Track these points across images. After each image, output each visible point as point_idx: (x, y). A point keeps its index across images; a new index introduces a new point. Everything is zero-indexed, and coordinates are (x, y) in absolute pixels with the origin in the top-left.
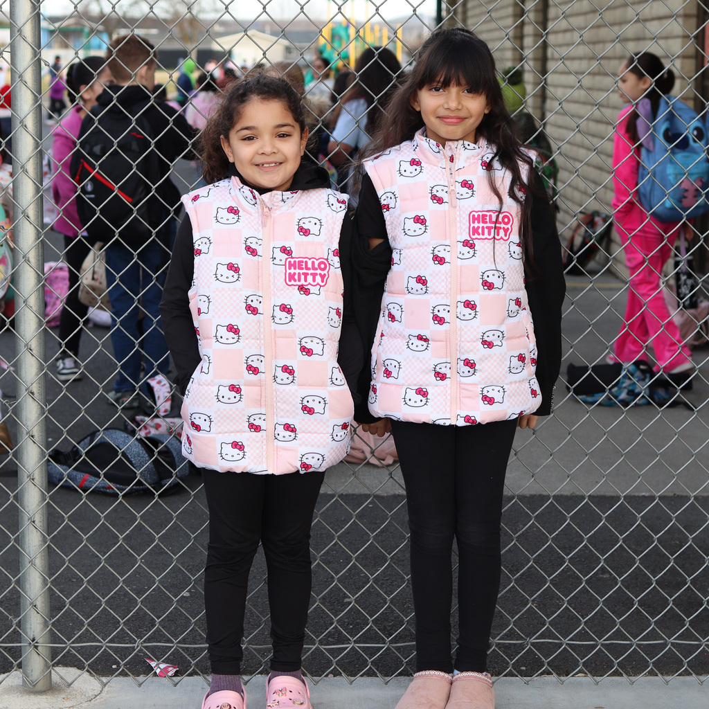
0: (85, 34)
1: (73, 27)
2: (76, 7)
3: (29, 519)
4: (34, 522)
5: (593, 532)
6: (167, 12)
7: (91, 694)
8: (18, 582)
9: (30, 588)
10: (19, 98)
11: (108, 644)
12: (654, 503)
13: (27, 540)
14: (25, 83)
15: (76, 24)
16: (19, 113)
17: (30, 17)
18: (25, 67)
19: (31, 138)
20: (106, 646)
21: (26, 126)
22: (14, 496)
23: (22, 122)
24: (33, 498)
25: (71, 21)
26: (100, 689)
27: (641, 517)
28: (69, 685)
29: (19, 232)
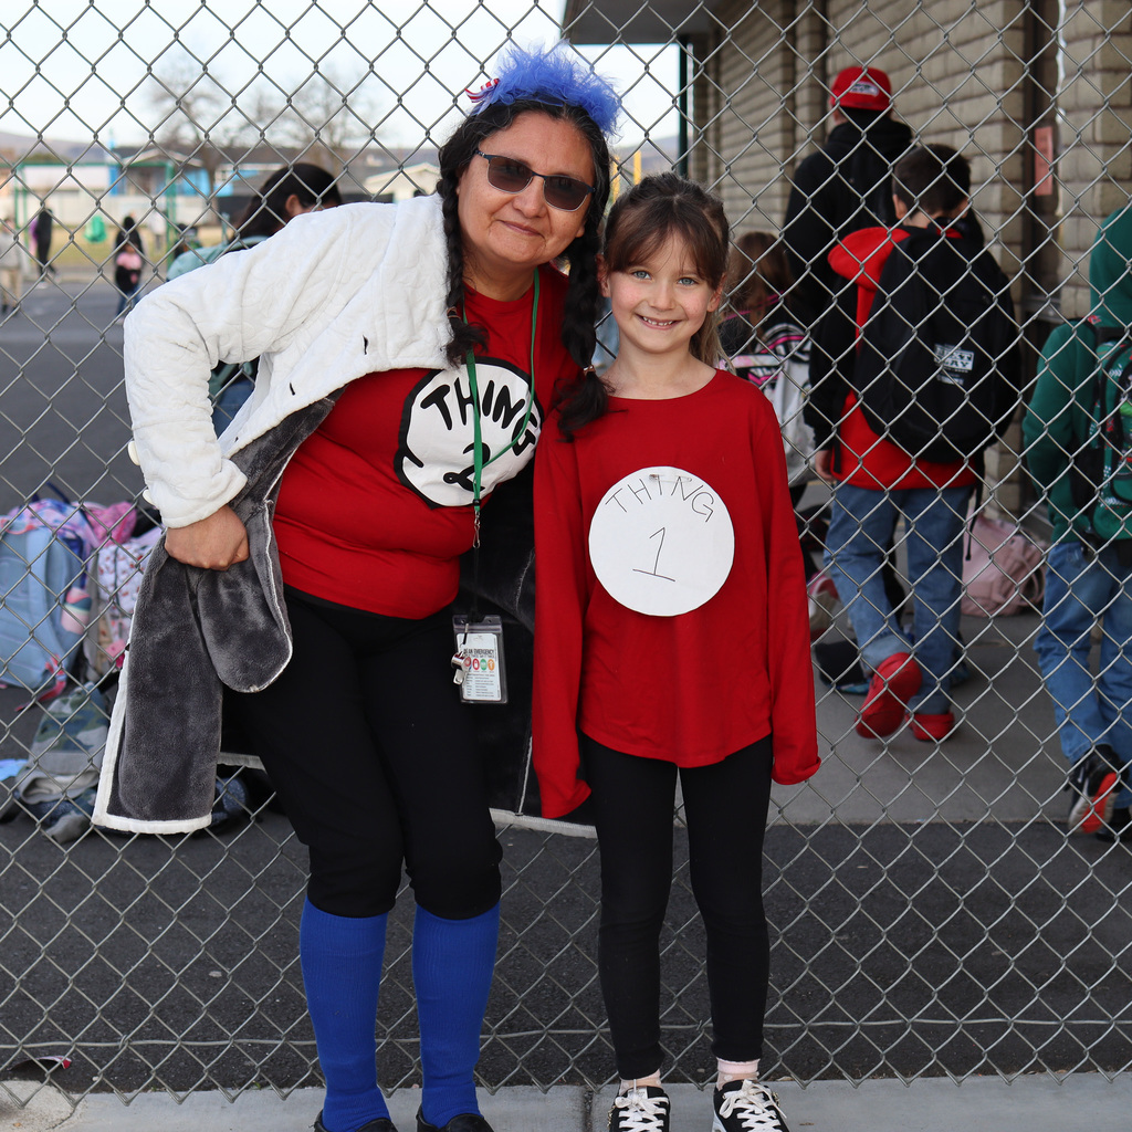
0: (168, 173)
1: (155, 163)
2: (151, 136)
6: (296, 137)
7: (56, 1117)
11: (79, 1044)
15: (159, 156)
20: (77, 1046)
25: (152, 154)
26: (70, 1111)
28: (23, 1105)
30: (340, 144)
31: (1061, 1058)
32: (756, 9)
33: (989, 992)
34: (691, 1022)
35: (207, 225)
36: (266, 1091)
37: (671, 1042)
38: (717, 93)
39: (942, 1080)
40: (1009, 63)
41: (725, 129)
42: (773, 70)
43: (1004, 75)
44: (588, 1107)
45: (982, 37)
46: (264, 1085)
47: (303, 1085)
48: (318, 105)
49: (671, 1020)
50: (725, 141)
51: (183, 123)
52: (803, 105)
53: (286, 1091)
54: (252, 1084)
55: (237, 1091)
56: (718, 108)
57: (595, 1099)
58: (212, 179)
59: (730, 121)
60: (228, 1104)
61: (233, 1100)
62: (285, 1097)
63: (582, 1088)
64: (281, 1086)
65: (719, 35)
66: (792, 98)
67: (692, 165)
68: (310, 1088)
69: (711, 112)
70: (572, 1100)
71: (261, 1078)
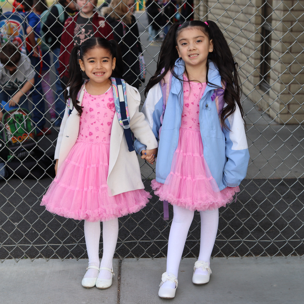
31: (257, 252)
33: (236, 232)
34: (150, 240)
36: (27, 259)
37: (145, 246)
39: (223, 258)
44: (120, 265)
46: (27, 258)
47: (38, 258)
49: (146, 239)
53: (33, 259)
54: (23, 257)
55: (18, 260)
57: (122, 263)
60: (16, 263)
61: (17, 262)
62: (32, 261)
63: (119, 259)
64: (31, 258)
68: (40, 258)
70: (116, 263)
71: (25, 256)
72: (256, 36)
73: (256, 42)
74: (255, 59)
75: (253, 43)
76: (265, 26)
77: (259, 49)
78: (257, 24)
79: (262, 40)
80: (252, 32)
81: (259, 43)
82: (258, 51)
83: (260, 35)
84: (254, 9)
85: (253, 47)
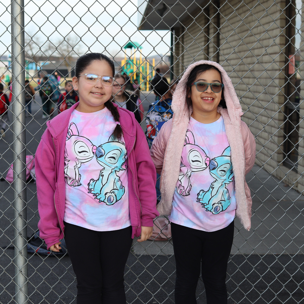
3: (19, 271)
4: (21, 272)
5: (264, 274)
8: (14, 298)
9: (20, 300)
10: (15, 88)
12: (291, 261)
13: (18, 280)
14: (18, 81)
16: (15, 94)
17: (20, 53)
18: (18, 74)
19: (21, 105)
21: (18, 100)
22: (13, 260)
23: (17, 98)
24: (21, 261)
27: (285, 267)
29: (15, 145)
30: (71, 56)
32: (194, 22)
35: (35, 77)
38: (183, 47)
40: (282, 37)
41: (185, 57)
42: (201, 38)
43: (280, 40)
45: (273, 30)
48: (65, 45)
50: (185, 60)
51: (29, 50)
52: (211, 47)
56: (183, 51)
58: (36, 65)
59: (187, 55)
65: (183, 29)
66: (208, 45)
67: (174, 69)
69: (181, 52)
72: (279, 115)
73: (279, 120)
74: (279, 137)
75: (277, 121)
76: (288, 105)
77: (283, 127)
78: (280, 103)
79: (285, 118)
80: (275, 111)
81: (282, 122)
82: (281, 129)
83: (283, 114)
84: (277, 89)
85: (277, 126)
